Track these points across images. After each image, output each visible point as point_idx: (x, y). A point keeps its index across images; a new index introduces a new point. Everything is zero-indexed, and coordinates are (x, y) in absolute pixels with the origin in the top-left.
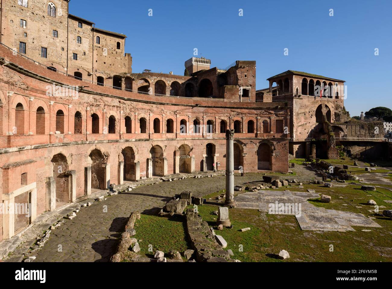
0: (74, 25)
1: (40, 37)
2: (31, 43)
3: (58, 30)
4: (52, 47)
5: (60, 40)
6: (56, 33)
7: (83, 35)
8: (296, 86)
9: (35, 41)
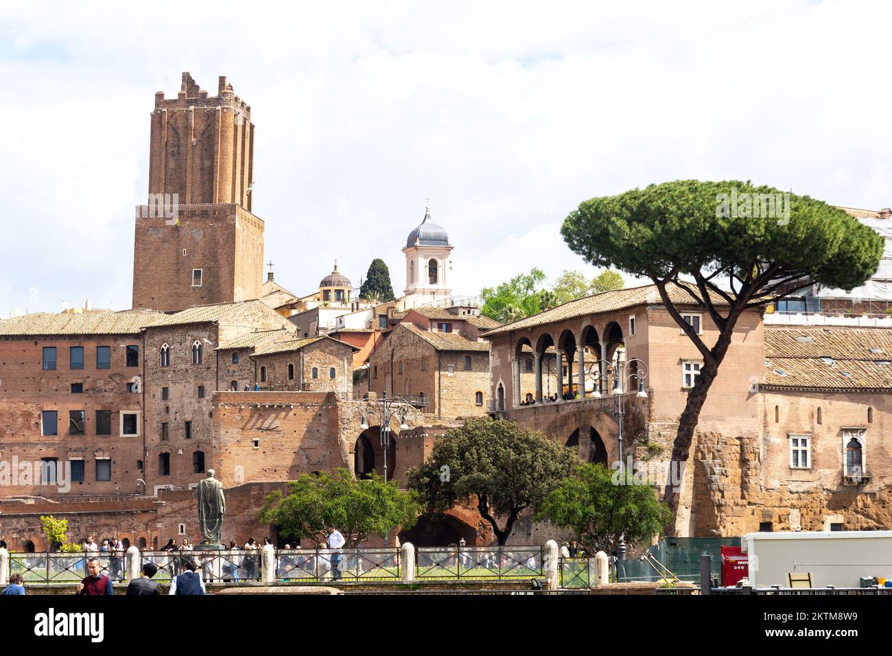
0: (226, 363)
1: (182, 407)
2: (174, 421)
3: (204, 383)
4: (196, 418)
5: (207, 400)
6: (201, 391)
7: (240, 375)
8: (498, 381)
9: (178, 416)
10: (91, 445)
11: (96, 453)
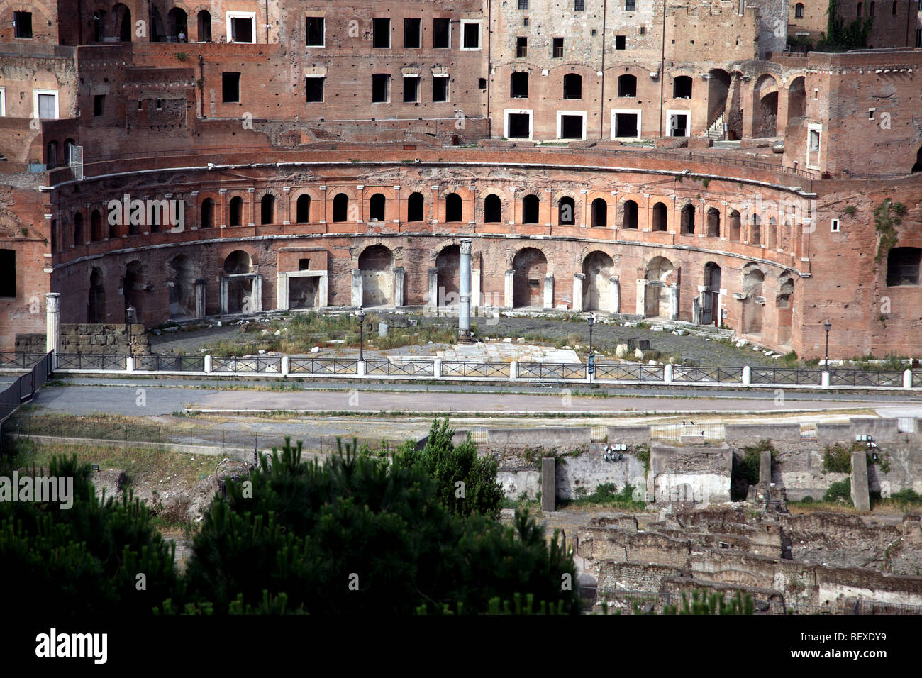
1: (550, 20)
2: (536, 35)
4: (572, 35)
5: (589, 15)
6: (579, 3)
9: (542, 30)
10: (428, 60)
11: (433, 69)
